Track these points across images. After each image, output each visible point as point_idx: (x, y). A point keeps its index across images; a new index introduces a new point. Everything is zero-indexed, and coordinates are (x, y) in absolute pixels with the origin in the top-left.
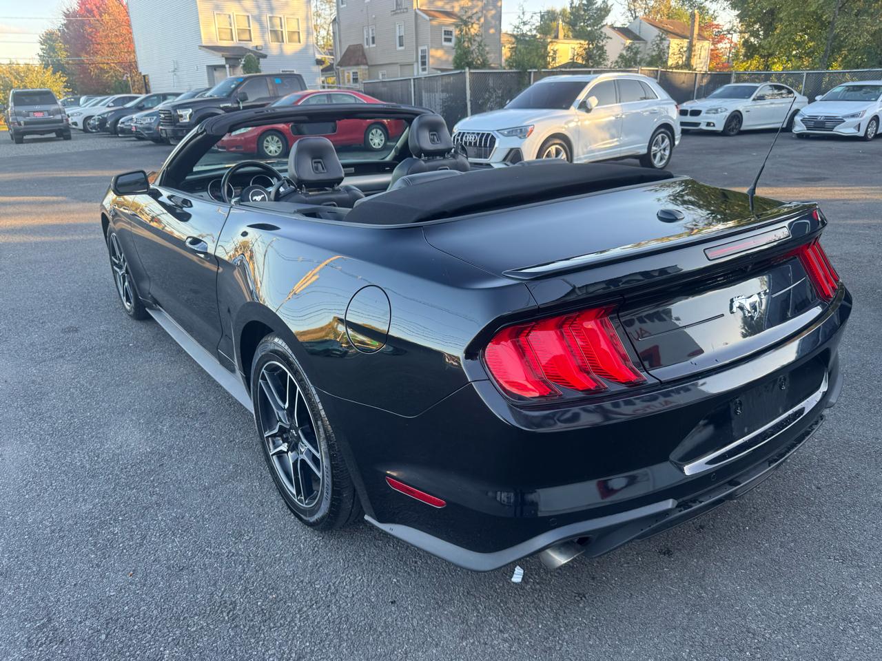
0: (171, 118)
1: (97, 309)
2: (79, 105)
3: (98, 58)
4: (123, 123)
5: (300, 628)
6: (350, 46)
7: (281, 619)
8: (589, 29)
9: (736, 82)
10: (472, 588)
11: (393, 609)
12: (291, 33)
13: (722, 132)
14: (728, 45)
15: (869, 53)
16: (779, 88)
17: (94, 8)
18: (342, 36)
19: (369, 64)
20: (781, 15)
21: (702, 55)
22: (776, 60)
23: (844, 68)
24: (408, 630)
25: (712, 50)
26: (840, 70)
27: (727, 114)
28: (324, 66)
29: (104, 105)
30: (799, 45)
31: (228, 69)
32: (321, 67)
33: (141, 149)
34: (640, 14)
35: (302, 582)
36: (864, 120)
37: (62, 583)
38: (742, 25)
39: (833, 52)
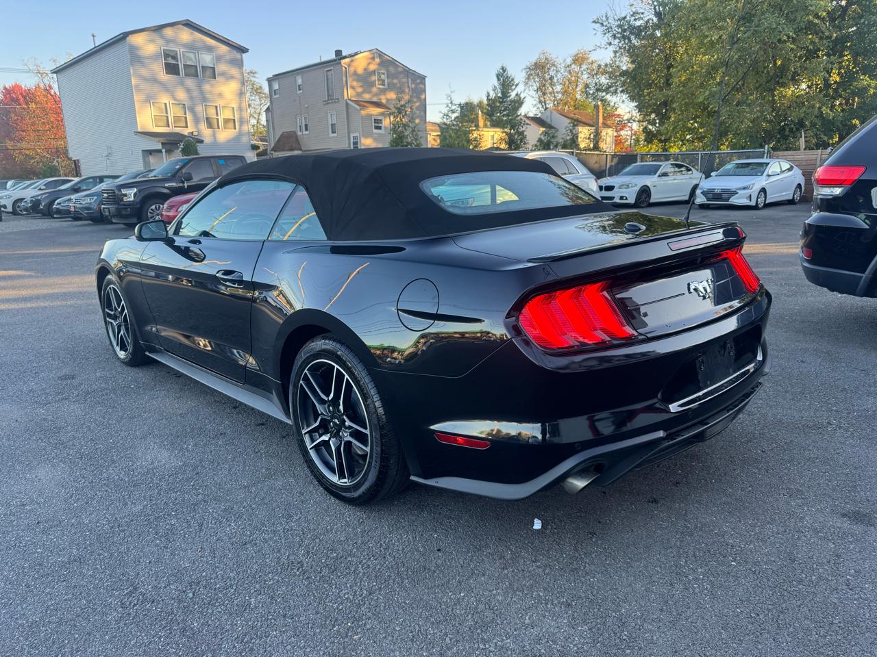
0: (115, 197)
1: (87, 359)
2: (6, 189)
3: (24, 145)
4: (58, 204)
5: (364, 574)
6: (283, 133)
7: (346, 569)
8: (505, 118)
9: (642, 161)
10: (502, 536)
11: (440, 554)
12: (226, 121)
13: (634, 204)
14: (629, 133)
15: (750, 137)
16: (679, 166)
17: (20, 97)
18: (276, 123)
19: (303, 149)
20: (674, 106)
21: (608, 142)
22: (672, 144)
23: (731, 149)
24: (457, 567)
25: (616, 137)
26: (729, 151)
27: (637, 188)
28: (258, 151)
29: (35, 188)
30: (691, 130)
31: (164, 153)
32: (256, 152)
33: (80, 228)
34: (550, 105)
35: (356, 543)
36: (754, 191)
37: (137, 561)
38: (640, 115)
39: (721, 136)
